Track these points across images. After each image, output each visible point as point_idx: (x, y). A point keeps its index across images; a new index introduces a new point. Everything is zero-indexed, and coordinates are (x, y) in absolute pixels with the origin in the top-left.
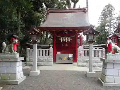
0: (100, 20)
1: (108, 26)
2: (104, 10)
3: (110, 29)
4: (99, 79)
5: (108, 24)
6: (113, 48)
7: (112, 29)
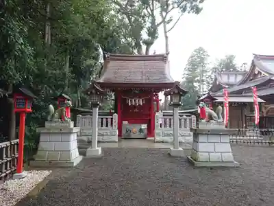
0: (186, 72)
1: (198, 81)
2: (192, 57)
3: (202, 86)
4: (189, 157)
5: (198, 78)
6: (207, 114)
7: (205, 87)
